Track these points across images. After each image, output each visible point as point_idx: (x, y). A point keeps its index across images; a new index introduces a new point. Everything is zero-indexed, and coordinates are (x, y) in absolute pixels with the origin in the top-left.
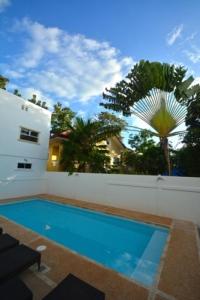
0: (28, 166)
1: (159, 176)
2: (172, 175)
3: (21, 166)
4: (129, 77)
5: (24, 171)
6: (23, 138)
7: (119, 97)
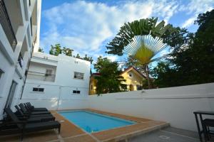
0: (79, 92)
1: (143, 90)
2: (151, 88)
3: (74, 92)
4: (119, 34)
5: (76, 95)
6: (75, 77)
7: (116, 46)
